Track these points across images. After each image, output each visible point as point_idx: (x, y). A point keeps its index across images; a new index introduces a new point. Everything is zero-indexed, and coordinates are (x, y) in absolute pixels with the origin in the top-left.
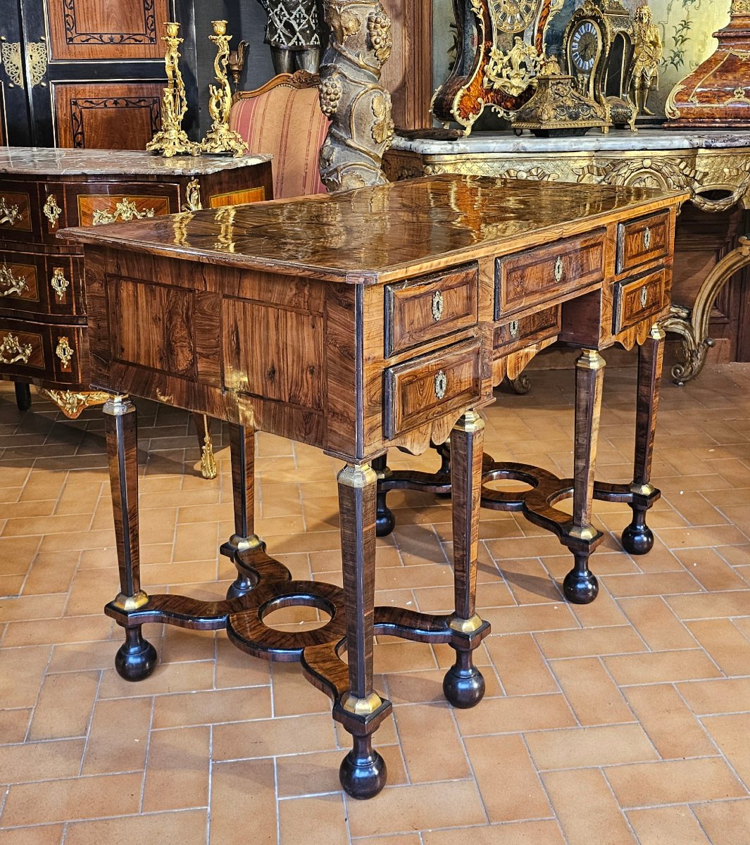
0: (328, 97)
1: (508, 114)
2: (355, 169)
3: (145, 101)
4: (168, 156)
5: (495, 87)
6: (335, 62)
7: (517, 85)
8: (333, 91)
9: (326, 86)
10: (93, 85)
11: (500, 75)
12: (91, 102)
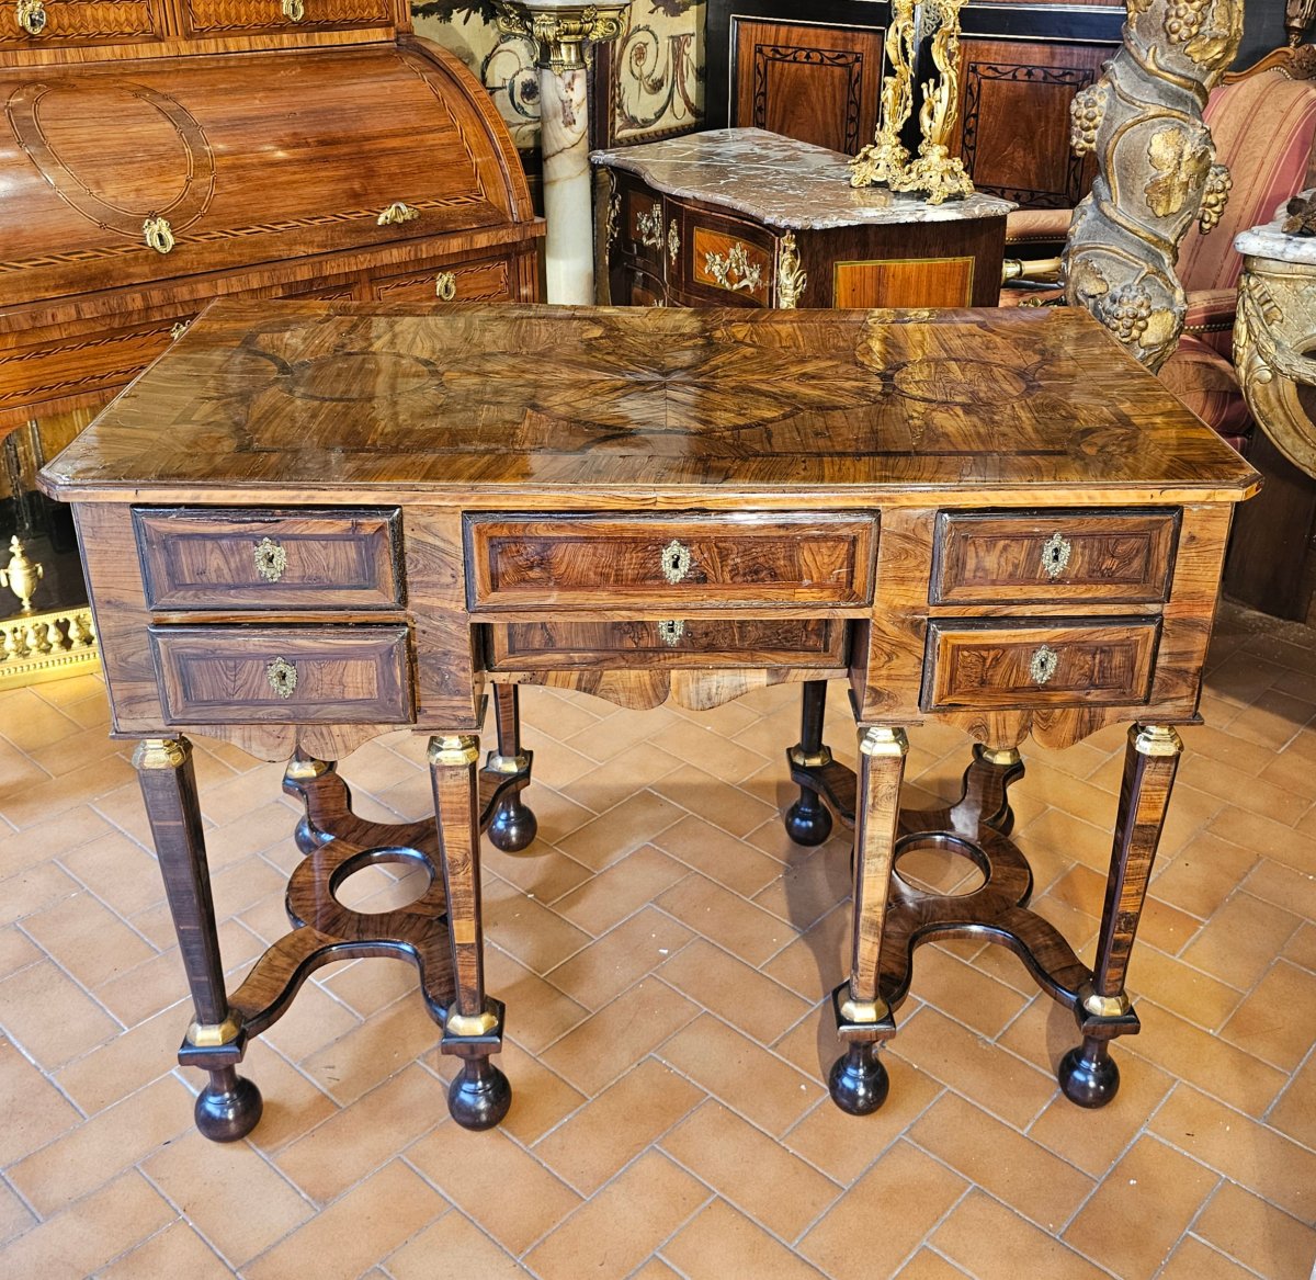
0: (1078, 122)
2: (1098, 256)
3: (1072, 74)
10: (1003, 43)
12: (996, 70)
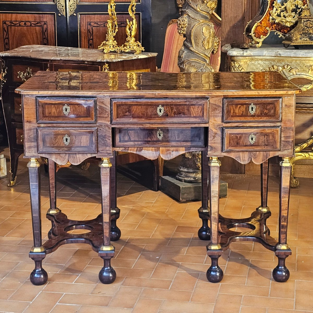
0: (181, 26)
1: (284, 36)
2: (192, 62)
3: (124, 23)
4: (105, 52)
5: (276, 22)
6: (187, 9)
7: (290, 21)
8: (183, 23)
9: (180, 21)
10: (99, 15)
11: (279, 16)
12: (97, 24)
